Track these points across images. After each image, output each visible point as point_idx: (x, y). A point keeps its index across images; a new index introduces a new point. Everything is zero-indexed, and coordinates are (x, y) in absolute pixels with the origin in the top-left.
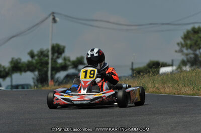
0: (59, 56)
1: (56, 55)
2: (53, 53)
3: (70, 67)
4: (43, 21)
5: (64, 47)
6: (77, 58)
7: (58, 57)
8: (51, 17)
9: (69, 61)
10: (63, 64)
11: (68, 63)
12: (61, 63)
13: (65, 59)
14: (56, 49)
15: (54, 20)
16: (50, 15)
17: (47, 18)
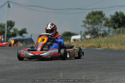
0: (12, 28)
1: (9, 27)
3: (18, 35)
4: (2, 6)
5: (14, 23)
6: (22, 29)
7: (10, 29)
8: (7, 4)
9: (17, 31)
10: (14, 33)
12: (13, 32)
13: (15, 30)
14: (10, 24)
15: (9, 6)
16: (6, 3)
17: (4, 5)
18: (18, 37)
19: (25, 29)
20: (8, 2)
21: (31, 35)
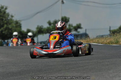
3: (73, 30)
4: (56, 3)
6: (77, 25)
9: (72, 26)
10: (69, 29)
11: (72, 28)
13: (70, 25)
14: (64, 19)
15: (63, 2)
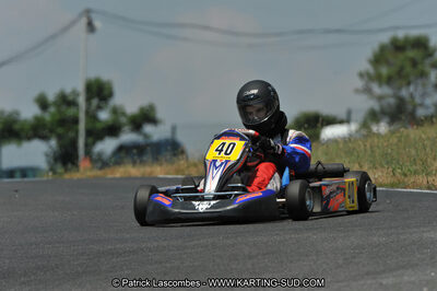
1: (95, 102)
2: (88, 100)
3: (126, 128)
4: (65, 29)
6: (142, 110)
7: (99, 108)
8: (84, 21)
9: (124, 114)
10: (110, 123)
11: (123, 120)
13: (115, 111)
15: (91, 27)
16: (80, 16)
17: (73, 23)
18: (128, 137)
19: (152, 108)
20: (88, 12)
21: (174, 129)
